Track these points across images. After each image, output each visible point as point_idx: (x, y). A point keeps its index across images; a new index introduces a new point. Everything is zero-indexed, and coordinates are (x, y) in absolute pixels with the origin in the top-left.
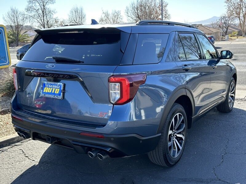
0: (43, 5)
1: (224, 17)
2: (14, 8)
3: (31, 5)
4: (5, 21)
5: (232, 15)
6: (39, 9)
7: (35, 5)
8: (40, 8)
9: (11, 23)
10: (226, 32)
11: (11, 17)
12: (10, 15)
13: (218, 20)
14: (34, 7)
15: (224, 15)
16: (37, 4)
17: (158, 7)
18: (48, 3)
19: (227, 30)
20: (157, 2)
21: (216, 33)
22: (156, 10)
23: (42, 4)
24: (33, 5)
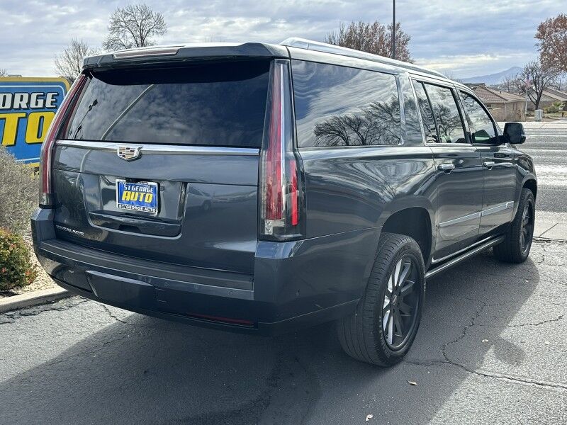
0: (142, 37)
1: (533, 69)
2: (79, 41)
3: (114, 35)
4: (60, 67)
5: (552, 65)
6: (131, 45)
7: (123, 36)
8: (134, 42)
9: (71, 72)
10: (538, 101)
11: (72, 59)
12: (70, 56)
13: (519, 76)
14: (122, 40)
15: (532, 65)
16: (129, 34)
17: (388, 45)
18: (151, 33)
19: (539, 99)
20: (385, 34)
21: (516, 103)
22: (383, 51)
23: (138, 33)
24: (120, 37)
